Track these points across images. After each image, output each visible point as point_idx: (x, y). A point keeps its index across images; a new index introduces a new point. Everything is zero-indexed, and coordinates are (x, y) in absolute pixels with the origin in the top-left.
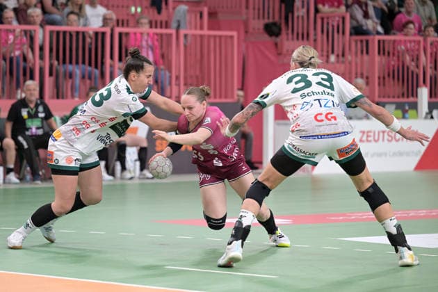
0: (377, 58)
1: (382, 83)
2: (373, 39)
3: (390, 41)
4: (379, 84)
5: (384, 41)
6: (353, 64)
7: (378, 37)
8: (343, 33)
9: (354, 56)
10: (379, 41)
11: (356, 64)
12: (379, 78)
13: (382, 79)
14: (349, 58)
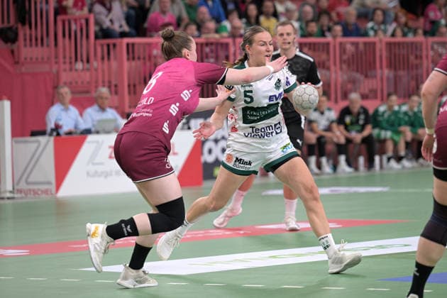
0: (126, 64)
1: (132, 92)
2: (121, 43)
3: (139, 44)
4: (129, 93)
5: (133, 45)
6: (100, 71)
7: (126, 40)
8: (88, 37)
9: (100, 63)
10: (128, 45)
11: (103, 71)
12: (129, 86)
13: (132, 88)
14: (95, 64)
